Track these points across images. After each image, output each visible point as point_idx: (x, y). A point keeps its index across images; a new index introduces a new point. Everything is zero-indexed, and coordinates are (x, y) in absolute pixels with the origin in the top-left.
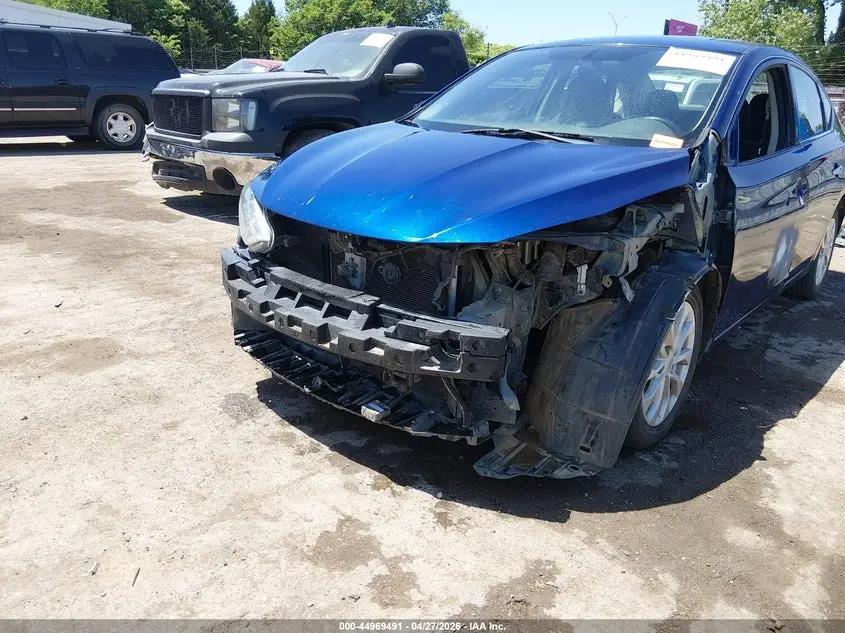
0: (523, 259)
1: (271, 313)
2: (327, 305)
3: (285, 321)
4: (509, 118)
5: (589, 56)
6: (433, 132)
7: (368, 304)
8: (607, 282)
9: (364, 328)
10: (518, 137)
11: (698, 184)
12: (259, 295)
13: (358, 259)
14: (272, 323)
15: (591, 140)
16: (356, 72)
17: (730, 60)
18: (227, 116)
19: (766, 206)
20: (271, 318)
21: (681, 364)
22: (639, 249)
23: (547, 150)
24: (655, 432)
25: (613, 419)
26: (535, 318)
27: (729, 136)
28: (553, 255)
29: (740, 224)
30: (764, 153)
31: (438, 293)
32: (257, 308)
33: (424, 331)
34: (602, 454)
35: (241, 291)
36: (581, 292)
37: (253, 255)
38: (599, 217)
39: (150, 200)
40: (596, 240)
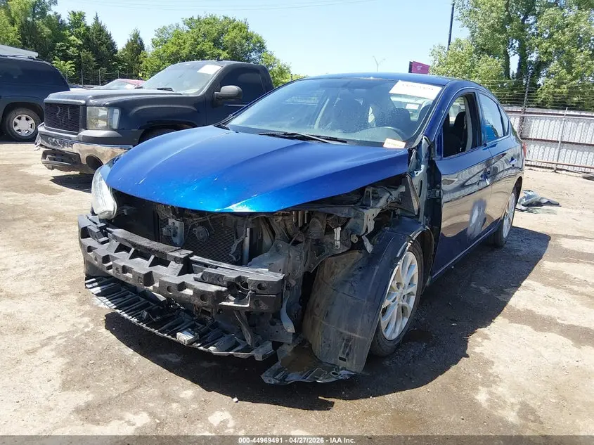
0: (297, 224)
1: (111, 263)
2: (152, 257)
3: (120, 270)
4: (292, 126)
5: (346, 86)
6: (241, 134)
7: (182, 257)
8: (354, 239)
9: (179, 275)
10: (297, 138)
11: (415, 172)
12: (102, 250)
13: (177, 223)
14: (110, 271)
15: (345, 142)
16: (194, 90)
17: (437, 90)
18: (97, 119)
19: (463, 186)
20: (110, 267)
21: (410, 294)
22: (375, 216)
23: (315, 147)
24: (391, 345)
25: (362, 336)
26: (307, 264)
27: (436, 140)
28: (317, 220)
29: (445, 198)
30: (464, 150)
31: (234, 248)
32: (100, 260)
33: (222, 276)
34: (354, 362)
35: (89, 247)
36: (337, 246)
37: (101, 221)
38: (347, 194)
39: (40, 178)
40: (346, 210)
